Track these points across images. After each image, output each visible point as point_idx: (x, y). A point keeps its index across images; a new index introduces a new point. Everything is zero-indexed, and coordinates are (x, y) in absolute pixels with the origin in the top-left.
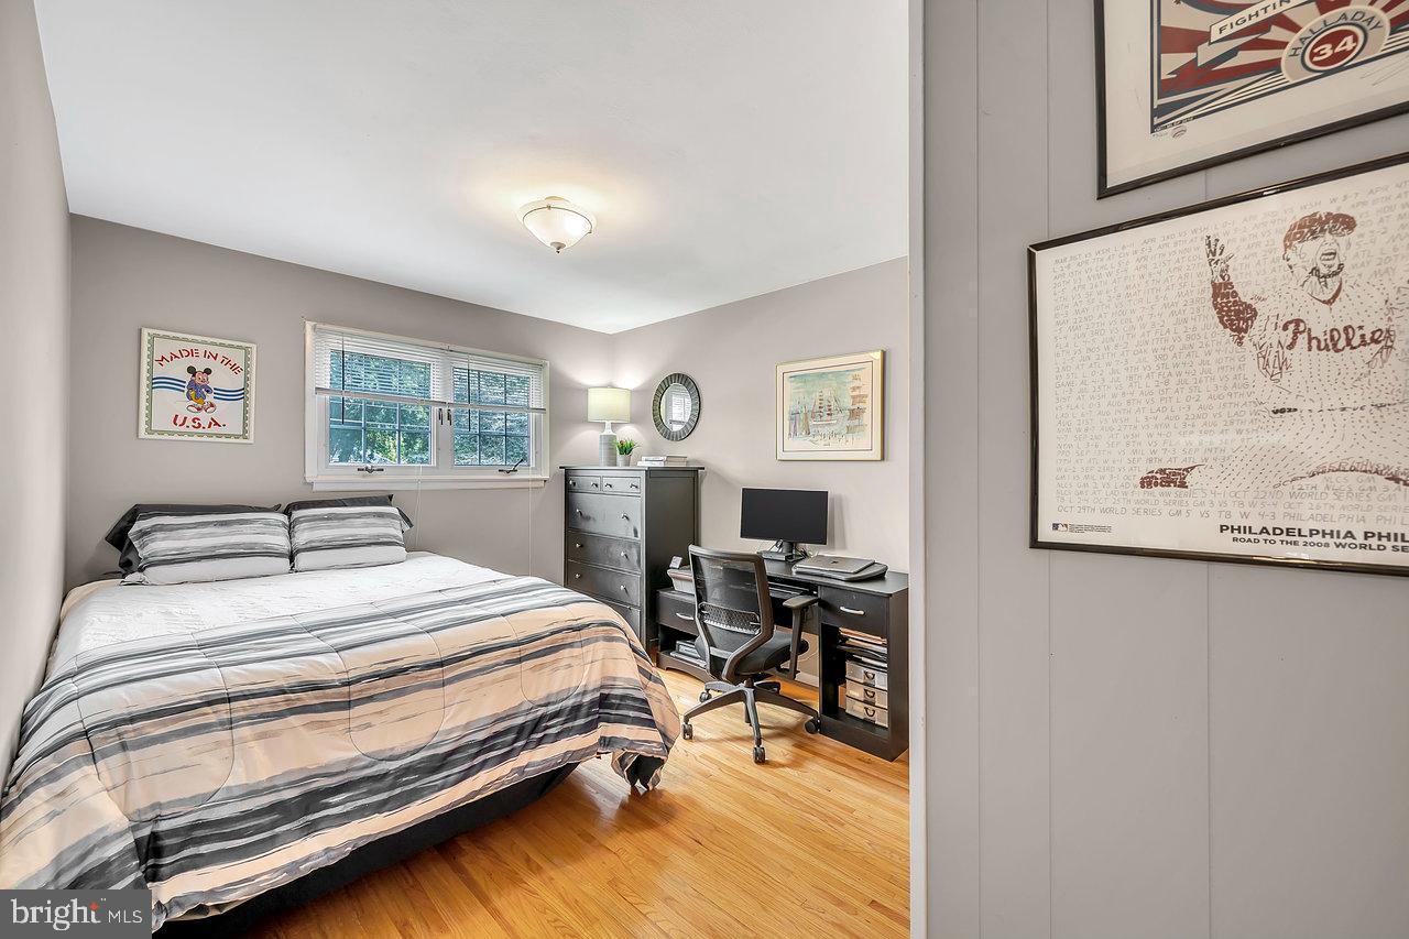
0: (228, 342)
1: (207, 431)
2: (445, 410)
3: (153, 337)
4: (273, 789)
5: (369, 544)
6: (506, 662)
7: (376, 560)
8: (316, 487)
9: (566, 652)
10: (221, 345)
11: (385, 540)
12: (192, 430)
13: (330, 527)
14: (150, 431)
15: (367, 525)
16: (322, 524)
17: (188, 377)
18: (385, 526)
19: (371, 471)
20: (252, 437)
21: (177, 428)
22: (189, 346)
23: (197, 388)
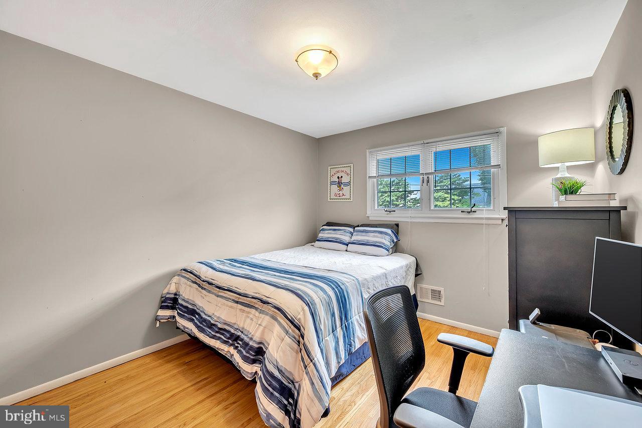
0: (346, 166)
1: (342, 198)
2: (425, 177)
3: (331, 169)
4: (187, 302)
5: (372, 245)
6: (233, 300)
7: (372, 253)
8: (370, 218)
9: (253, 311)
10: (345, 167)
11: (378, 244)
12: (338, 198)
13: (362, 236)
14: (330, 199)
15: (374, 236)
16: (360, 234)
17: (337, 180)
18: (382, 238)
19: (390, 212)
20: (352, 199)
21: (337, 197)
22: (337, 170)
23: (339, 184)
